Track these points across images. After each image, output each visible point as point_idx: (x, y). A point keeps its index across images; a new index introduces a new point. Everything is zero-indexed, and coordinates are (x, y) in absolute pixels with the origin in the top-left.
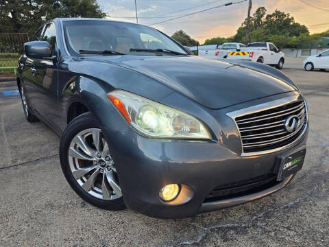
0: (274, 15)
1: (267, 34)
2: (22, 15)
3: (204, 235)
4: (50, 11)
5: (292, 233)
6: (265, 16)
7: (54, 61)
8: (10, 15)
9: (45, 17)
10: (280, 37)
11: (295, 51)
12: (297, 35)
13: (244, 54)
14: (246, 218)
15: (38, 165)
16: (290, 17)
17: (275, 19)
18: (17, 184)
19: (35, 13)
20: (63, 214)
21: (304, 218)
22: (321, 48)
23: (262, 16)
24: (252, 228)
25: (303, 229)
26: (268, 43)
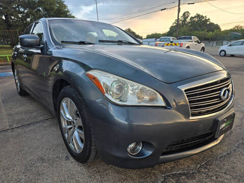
0: (195, 17)
1: (191, 30)
2: (13, 17)
3: (163, 180)
4: (33, 15)
5: (228, 177)
6: (189, 18)
7: (42, 49)
8: (4, 18)
9: (29, 19)
10: (201, 32)
11: (212, 42)
12: (213, 31)
13: (176, 44)
14: (193, 166)
15: (30, 128)
16: (207, 18)
17: (196, 20)
18: (15, 143)
19: (22, 16)
20: (52, 166)
21: (235, 165)
22: (230, 40)
23: (187, 17)
24: (198, 174)
25: (237, 173)
26: (193, 37)
